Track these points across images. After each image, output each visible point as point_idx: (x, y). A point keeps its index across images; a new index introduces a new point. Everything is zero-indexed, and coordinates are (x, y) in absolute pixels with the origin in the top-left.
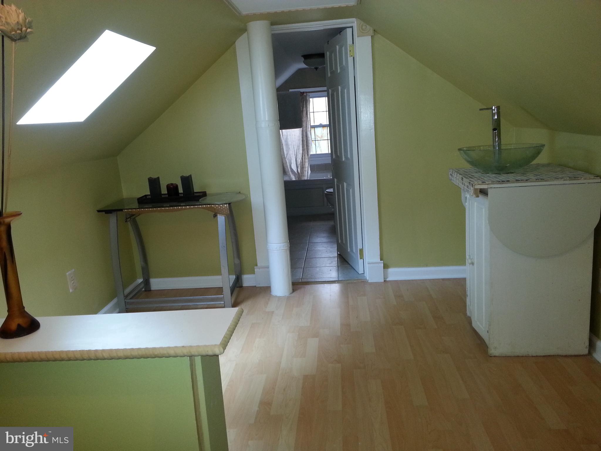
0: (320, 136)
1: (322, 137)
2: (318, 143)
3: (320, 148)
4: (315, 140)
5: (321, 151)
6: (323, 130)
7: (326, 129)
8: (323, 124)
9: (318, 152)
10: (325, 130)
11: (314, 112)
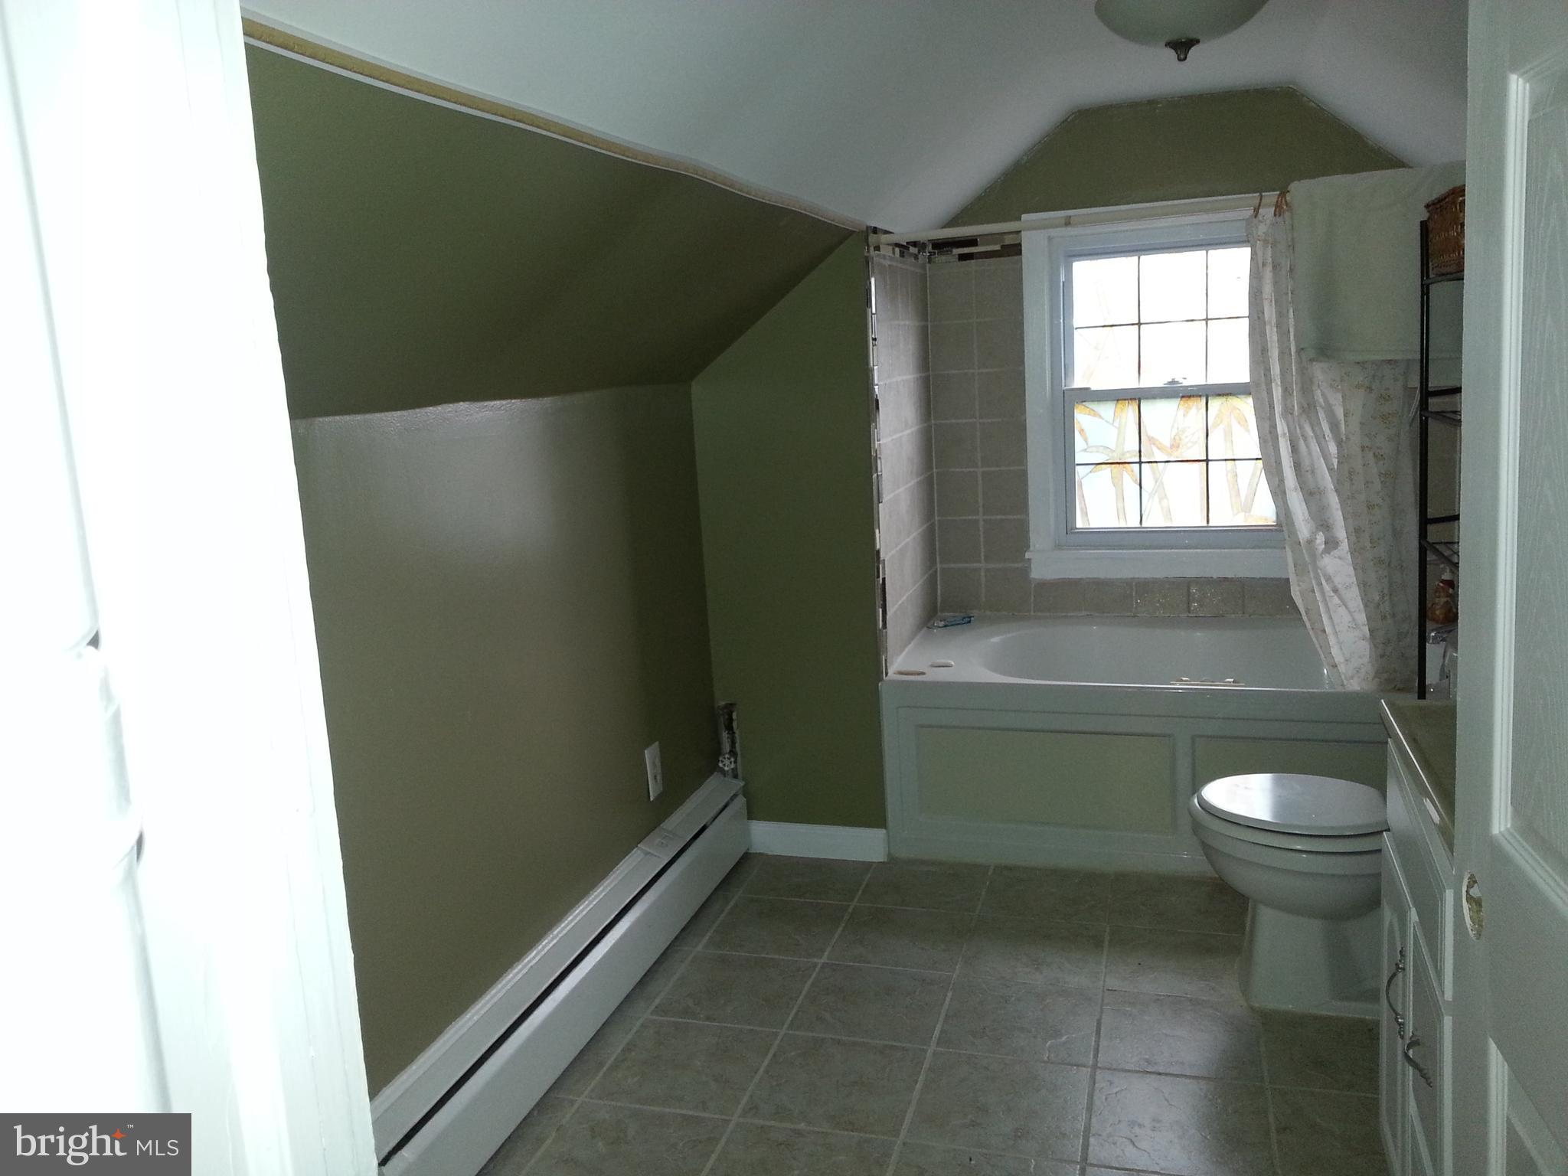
0: (1167, 443)
1: (1175, 446)
2: (1154, 473)
3: (1161, 500)
4: (1140, 463)
5: (1168, 513)
6: (1181, 412)
7: (1198, 409)
8: (1186, 383)
9: (1154, 520)
10: (1194, 410)
11: (1139, 324)
